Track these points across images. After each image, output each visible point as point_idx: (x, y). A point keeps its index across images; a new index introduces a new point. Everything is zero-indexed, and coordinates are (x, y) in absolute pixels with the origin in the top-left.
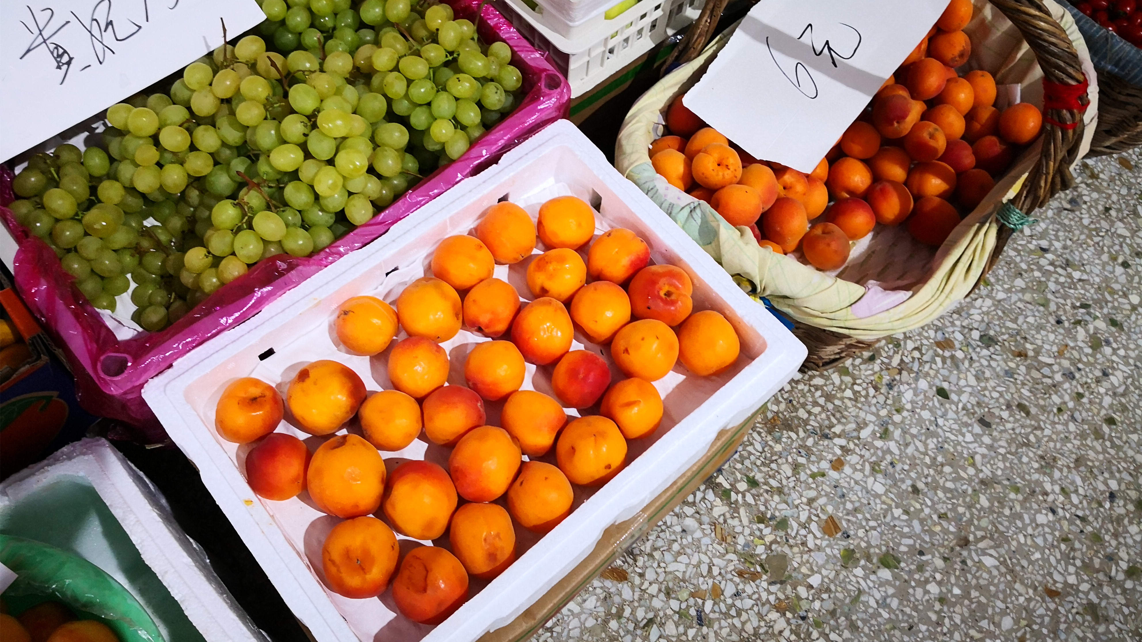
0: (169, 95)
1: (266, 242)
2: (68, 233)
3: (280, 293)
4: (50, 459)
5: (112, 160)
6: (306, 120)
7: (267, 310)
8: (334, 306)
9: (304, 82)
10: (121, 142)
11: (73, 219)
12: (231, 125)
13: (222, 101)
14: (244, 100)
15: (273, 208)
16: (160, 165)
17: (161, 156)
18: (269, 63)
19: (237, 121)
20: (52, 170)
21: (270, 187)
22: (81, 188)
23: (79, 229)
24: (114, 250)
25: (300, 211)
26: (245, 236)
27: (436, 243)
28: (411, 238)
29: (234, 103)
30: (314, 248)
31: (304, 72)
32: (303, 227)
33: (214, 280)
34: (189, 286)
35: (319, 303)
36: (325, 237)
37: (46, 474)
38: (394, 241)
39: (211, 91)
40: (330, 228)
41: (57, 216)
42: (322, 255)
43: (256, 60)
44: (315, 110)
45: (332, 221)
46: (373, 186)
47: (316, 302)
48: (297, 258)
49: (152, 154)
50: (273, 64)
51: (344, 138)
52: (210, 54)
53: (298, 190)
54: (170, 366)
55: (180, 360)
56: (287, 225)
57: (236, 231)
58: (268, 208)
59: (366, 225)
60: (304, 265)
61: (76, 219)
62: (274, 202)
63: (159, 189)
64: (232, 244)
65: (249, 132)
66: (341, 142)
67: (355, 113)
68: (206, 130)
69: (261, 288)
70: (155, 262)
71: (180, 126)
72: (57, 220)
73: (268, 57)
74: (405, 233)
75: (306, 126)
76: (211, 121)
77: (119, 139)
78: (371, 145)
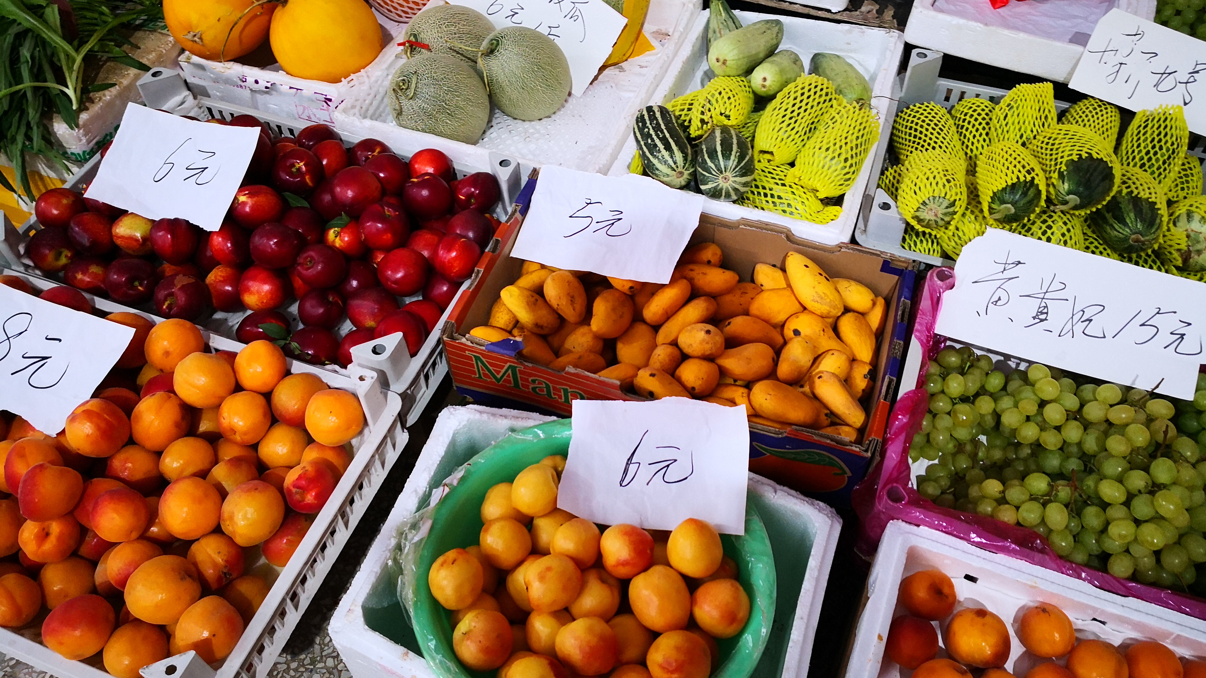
0: (1078, 387)
1: (1043, 521)
2: (941, 404)
3: (1019, 557)
4: (810, 500)
5: (1004, 388)
6: (1150, 483)
7: (1001, 557)
8: (1041, 599)
9: (1175, 462)
10: (1021, 386)
11: (951, 399)
12: (1097, 439)
13: (1107, 421)
14: (1123, 435)
15: (1069, 509)
16: (1028, 419)
17: (1035, 415)
18: (1164, 429)
19: (1105, 442)
20: (968, 364)
21: (1081, 496)
22: (972, 387)
23: (948, 407)
24: (951, 435)
25: (1083, 527)
26: (1035, 507)
27: (1151, 638)
28: (1136, 617)
29: (1113, 430)
30: (1067, 556)
31: (1182, 455)
32: (1074, 537)
33: (989, 509)
34: (970, 496)
35: (1035, 587)
36: (1080, 557)
37: (802, 505)
38: (1123, 606)
39: (1108, 410)
40: (1090, 555)
41: (946, 390)
42: (1068, 565)
43: (1157, 419)
44: (1163, 484)
45: (1096, 553)
46: (1147, 562)
47: (1035, 585)
48: (1052, 550)
49: (1031, 408)
50: (1166, 433)
51: (1163, 518)
52: (1129, 389)
53: (1097, 516)
54: (918, 526)
55: (926, 528)
56: (1067, 527)
57: (1033, 498)
58: (1067, 506)
59: (1115, 578)
60: (1050, 559)
61: (953, 401)
62: (1074, 506)
63: (1012, 429)
64: (1024, 502)
65: (1104, 453)
66: (1158, 518)
67: (1187, 510)
68: (1078, 427)
69: (1012, 542)
70: (963, 463)
71: (1066, 410)
72: (943, 392)
73: (1167, 426)
74: (1136, 610)
75: (1146, 487)
76: (1086, 425)
77: (1021, 382)
78: (1175, 539)
